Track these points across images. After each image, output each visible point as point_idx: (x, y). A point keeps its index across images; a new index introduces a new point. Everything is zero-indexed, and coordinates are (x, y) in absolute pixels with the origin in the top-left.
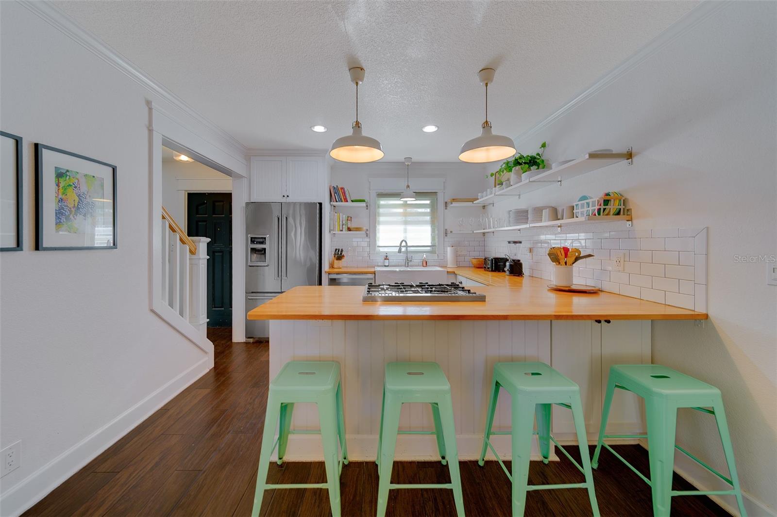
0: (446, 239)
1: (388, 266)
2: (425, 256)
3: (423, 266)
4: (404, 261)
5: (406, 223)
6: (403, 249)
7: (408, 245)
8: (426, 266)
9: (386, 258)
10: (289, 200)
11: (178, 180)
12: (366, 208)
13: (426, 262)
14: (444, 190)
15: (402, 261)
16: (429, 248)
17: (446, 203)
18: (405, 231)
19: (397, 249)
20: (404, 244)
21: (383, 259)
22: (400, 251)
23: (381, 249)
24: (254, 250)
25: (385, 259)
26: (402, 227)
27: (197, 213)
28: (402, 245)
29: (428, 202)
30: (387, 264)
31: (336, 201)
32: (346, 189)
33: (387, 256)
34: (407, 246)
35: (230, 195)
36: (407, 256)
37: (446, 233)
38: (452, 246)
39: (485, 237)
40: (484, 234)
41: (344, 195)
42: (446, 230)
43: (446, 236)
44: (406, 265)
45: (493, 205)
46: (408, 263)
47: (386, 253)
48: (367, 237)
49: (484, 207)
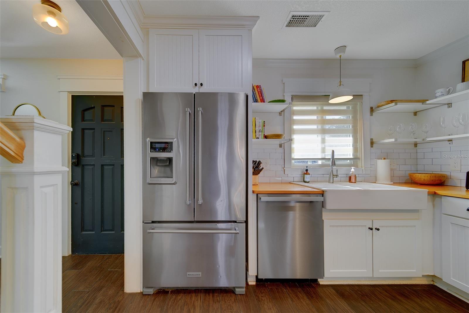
0: (372, 150)
2: (353, 170)
3: (351, 182)
5: (324, 132)
7: (334, 157)
8: (355, 183)
9: (307, 172)
10: (203, 90)
11: (59, 79)
13: (355, 177)
15: (326, 175)
16: (349, 161)
17: (372, 108)
24: (155, 161)
25: (305, 174)
27: (83, 120)
30: (308, 180)
33: (307, 170)
35: (121, 97)
36: (332, 170)
37: (372, 143)
38: (383, 158)
39: (417, 148)
40: (416, 145)
41: (260, 95)
42: (372, 139)
43: (372, 146)
44: (331, 181)
45: (448, 106)
46: (333, 178)
47: (307, 167)
48: (280, 148)
49: (415, 114)
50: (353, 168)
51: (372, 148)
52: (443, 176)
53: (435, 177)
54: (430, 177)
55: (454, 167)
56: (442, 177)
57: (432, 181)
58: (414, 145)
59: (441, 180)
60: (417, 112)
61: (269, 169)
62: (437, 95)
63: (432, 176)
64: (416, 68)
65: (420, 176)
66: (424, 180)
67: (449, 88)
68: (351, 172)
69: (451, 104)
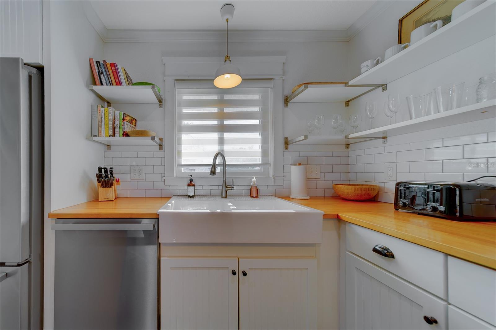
0: (287, 153)
1: (193, 197)
2: (254, 179)
3: (253, 197)
4: (221, 188)
5: (222, 129)
6: (218, 170)
7: (227, 163)
8: (257, 197)
9: (191, 183)
12: (158, 105)
13: (257, 190)
14: (283, 75)
15: (217, 187)
16: (258, 168)
17: (286, 97)
18: (221, 141)
19: (208, 170)
20: (219, 161)
21: (186, 184)
22: (213, 172)
23: (183, 170)
25: (189, 185)
26: (215, 136)
28: (217, 163)
29: (256, 97)
30: (192, 194)
31: (102, 84)
32: (120, 68)
33: (191, 181)
34: (225, 165)
36: (224, 180)
37: (287, 143)
38: (298, 164)
39: (349, 150)
40: (348, 146)
41: (116, 76)
42: (286, 139)
43: (286, 148)
44: (224, 195)
45: (382, 88)
46: (226, 192)
47: (191, 176)
48: (161, 151)
49: (347, 103)
50: (254, 178)
51: (286, 150)
52: (372, 189)
53: (361, 189)
54: (355, 190)
55: (389, 176)
56: (370, 189)
57: (357, 195)
58: (346, 146)
59: (369, 195)
60: (349, 101)
61: (143, 179)
62: (362, 71)
63: (356, 189)
64: (349, 41)
65: (342, 188)
66: (348, 193)
67: (376, 59)
68: (252, 183)
69: (386, 84)
